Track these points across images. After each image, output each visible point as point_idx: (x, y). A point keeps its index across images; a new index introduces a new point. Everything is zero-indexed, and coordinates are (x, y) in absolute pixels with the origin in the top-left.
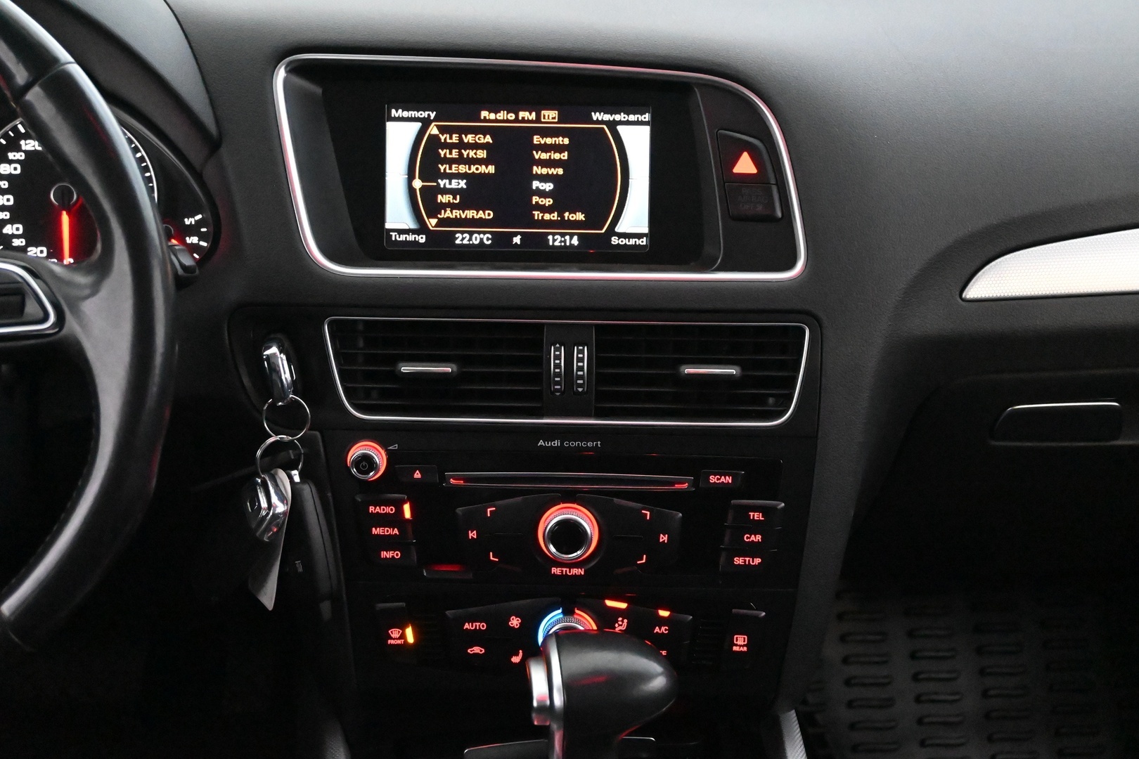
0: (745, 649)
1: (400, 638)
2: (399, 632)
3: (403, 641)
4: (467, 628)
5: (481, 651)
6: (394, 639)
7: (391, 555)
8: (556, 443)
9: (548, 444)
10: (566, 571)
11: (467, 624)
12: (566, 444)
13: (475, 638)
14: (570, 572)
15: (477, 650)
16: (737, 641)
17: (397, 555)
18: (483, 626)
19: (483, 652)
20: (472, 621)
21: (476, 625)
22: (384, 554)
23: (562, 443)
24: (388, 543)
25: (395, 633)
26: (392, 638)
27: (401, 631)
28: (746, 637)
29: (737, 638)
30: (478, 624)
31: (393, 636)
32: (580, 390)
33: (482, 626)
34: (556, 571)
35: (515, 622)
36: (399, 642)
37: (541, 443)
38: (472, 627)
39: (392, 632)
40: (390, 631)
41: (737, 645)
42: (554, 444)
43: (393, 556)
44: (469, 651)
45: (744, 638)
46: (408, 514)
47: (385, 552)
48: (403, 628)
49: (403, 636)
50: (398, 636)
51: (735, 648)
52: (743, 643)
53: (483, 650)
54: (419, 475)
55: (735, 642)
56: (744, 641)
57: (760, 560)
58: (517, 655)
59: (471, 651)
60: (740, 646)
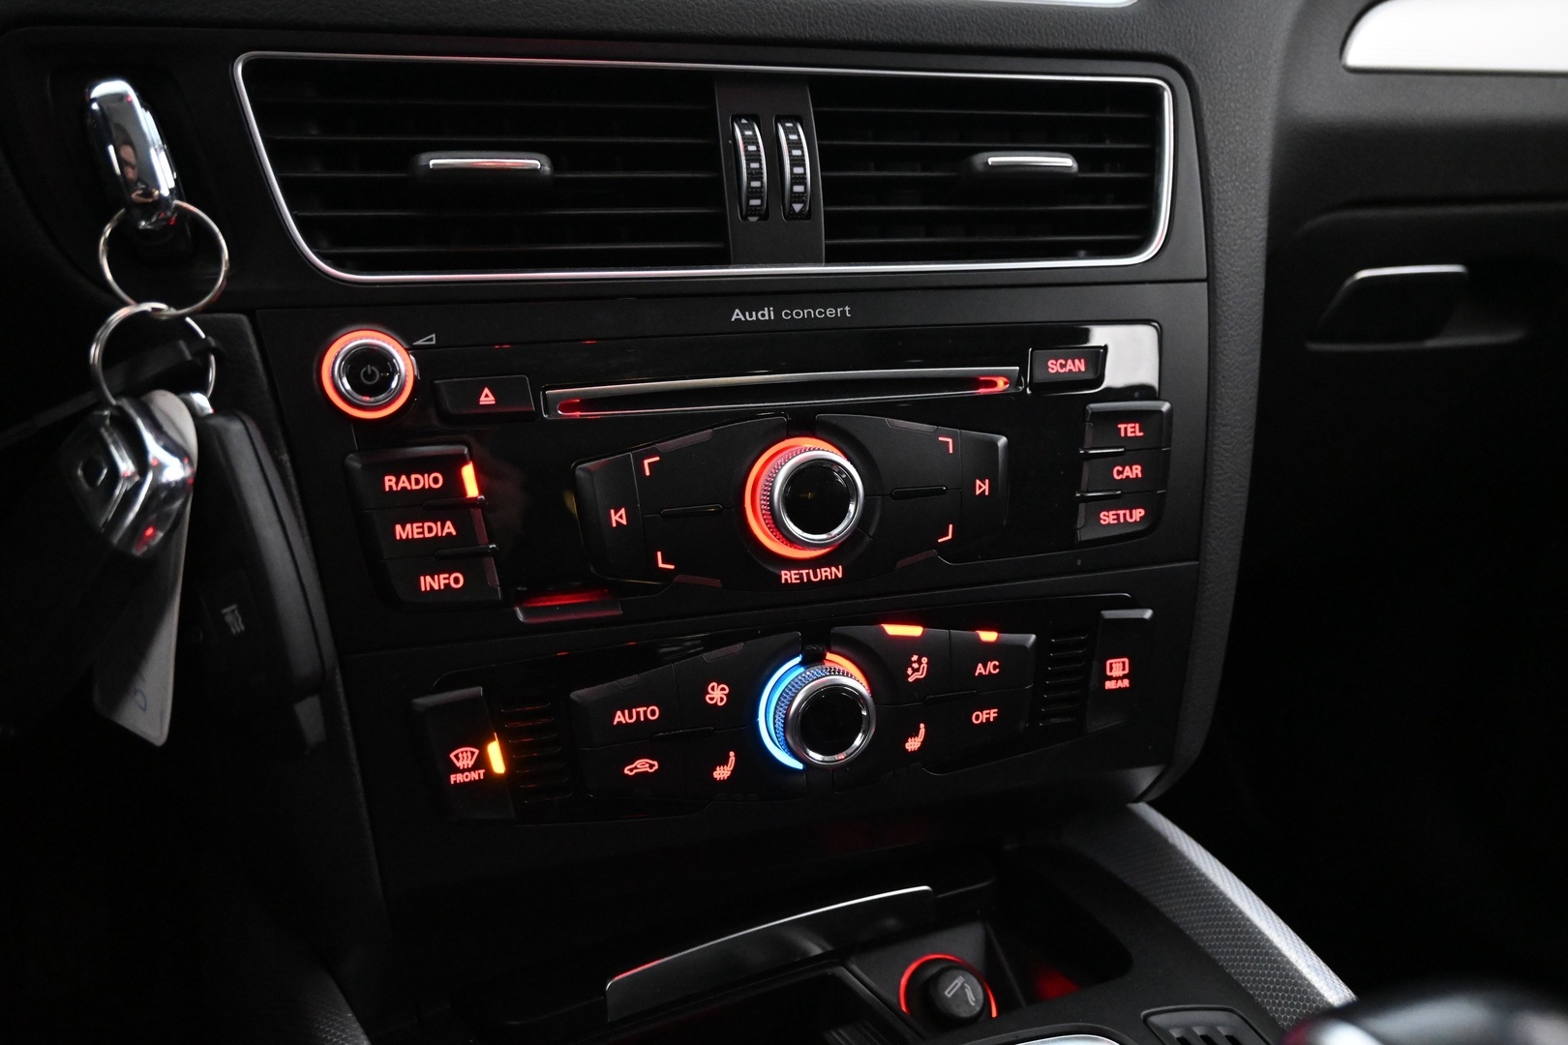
0: (1126, 683)
1: (475, 768)
2: (473, 753)
3: (482, 772)
4: (620, 723)
5: (651, 766)
6: (463, 771)
7: (443, 582)
8: (767, 314)
9: (751, 316)
10: (808, 574)
11: (619, 713)
12: (787, 314)
13: (639, 739)
14: (816, 576)
15: (643, 765)
16: (1111, 671)
17: (457, 581)
18: (653, 713)
19: (656, 767)
20: (628, 705)
21: (638, 713)
22: (427, 582)
23: (778, 314)
24: (435, 557)
25: (464, 757)
26: (457, 770)
27: (477, 751)
28: (1126, 660)
29: (1111, 664)
30: (641, 710)
31: (460, 764)
32: (797, 207)
33: (651, 712)
34: (789, 576)
35: (717, 694)
36: (474, 776)
37: (737, 315)
38: (631, 717)
39: (457, 756)
40: (452, 756)
41: (1111, 678)
42: (763, 315)
43: (447, 585)
44: (626, 771)
45: (1124, 663)
46: (472, 490)
47: (428, 578)
48: (481, 744)
49: (482, 762)
50: (471, 764)
51: (1109, 685)
52: (1120, 673)
53: (656, 763)
54: (491, 398)
55: (1109, 673)
56: (1124, 669)
57: (1143, 512)
58: (725, 762)
59: (631, 770)
60: (1117, 679)
